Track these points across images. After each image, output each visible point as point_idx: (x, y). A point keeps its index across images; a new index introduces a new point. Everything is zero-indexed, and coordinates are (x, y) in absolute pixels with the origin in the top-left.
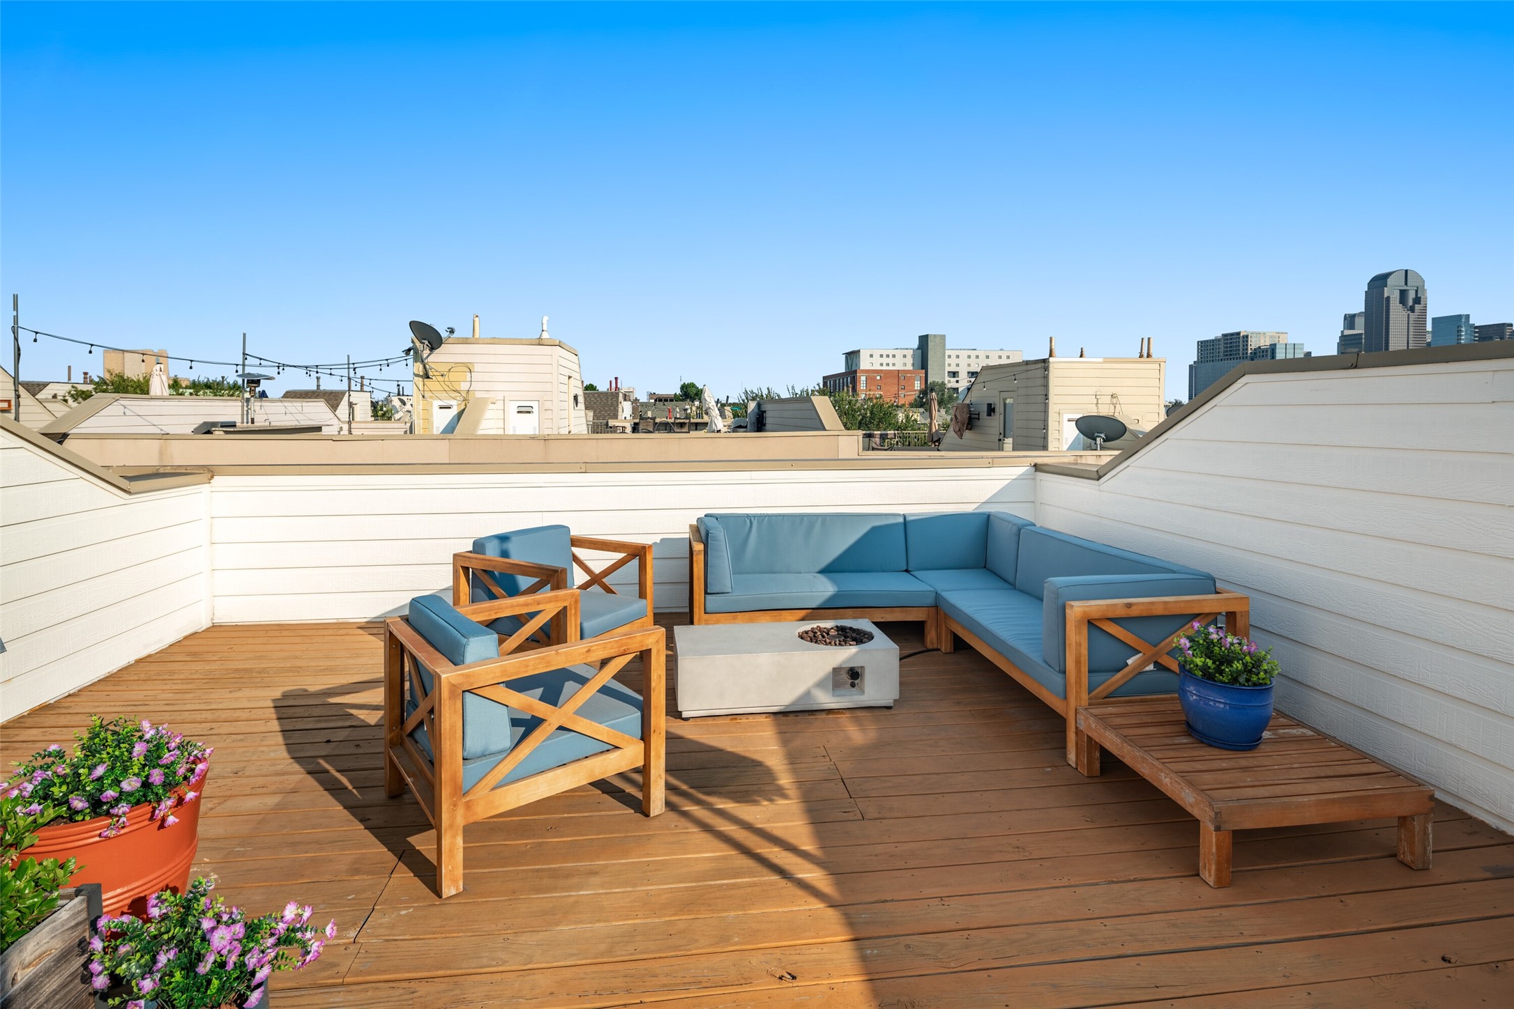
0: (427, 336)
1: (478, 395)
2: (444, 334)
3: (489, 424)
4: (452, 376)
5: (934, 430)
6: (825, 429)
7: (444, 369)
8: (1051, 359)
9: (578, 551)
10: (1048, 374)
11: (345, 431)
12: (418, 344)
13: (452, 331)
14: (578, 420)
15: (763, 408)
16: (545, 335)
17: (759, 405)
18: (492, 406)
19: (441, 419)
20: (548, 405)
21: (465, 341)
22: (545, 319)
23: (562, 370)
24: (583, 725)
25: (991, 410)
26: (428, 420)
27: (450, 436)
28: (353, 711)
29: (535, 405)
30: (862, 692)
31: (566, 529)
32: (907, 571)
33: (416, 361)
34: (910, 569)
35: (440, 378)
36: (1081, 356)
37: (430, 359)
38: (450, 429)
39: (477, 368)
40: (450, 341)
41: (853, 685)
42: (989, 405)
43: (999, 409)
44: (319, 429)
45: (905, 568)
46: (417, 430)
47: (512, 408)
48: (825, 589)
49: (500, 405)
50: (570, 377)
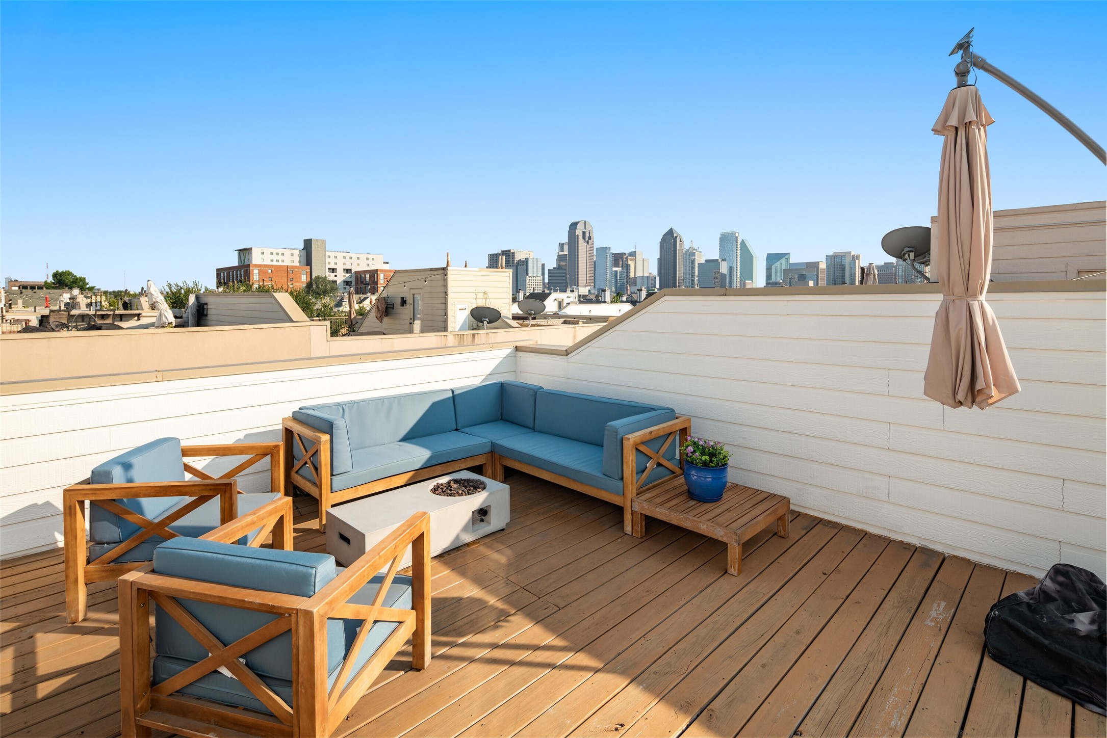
5: (353, 317)
6: (292, 321)
10: (447, 278)
15: (204, 300)
17: (197, 298)
24: (386, 614)
25: (404, 302)
30: (489, 523)
31: (177, 440)
32: (456, 430)
34: (458, 428)
36: (466, 266)
41: (482, 520)
42: (402, 298)
43: (409, 301)
45: (455, 428)
48: (419, 455)
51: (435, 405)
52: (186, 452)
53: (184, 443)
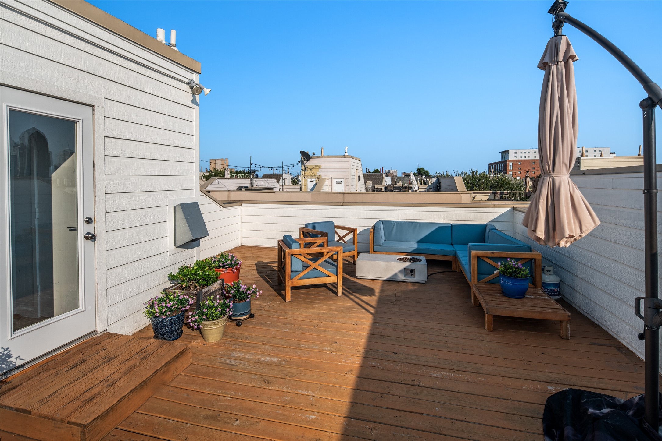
0: (306, 156)
1: (323, 177)
2: (311, 155)
3: (326, 188)
4: (314, 170)
6: (458, 191)
7: (311, 168)
8: (582, 158)
9: (336, 229)
10: (580, 165)
11: (281, 190)
12: (303, 159)
13: (314, 154)
14: (360, 187)
15: (440, 181)
16: (347, 154)
17: (438, 180)
18: (327, 181)
19: (310, 186)
20: (347, 180)
21: (318, 157)
22: (347, 148)
23: (353, 167)
24: (321, 269)
26: (306, 186)
27: (312, 192)
28: (273, 267)
29: (342, 180)
30: (414, 277)
31: (333, 223)
32: (452, 244)
33: (302, 165)
35: (310, 171)
36: (601, 155)
37: (306, 164)
38: (312, 189)
39: (322, 167)
40: (313, 157)
41: (412, 275)
44: (272, 189)
46: (302, 190)
47: (335, 181)
48: (414, 247)
49: (330, 180)
50: (356, 170)
51: (439, 228)
52: (336, 227)
53: (337, 225)
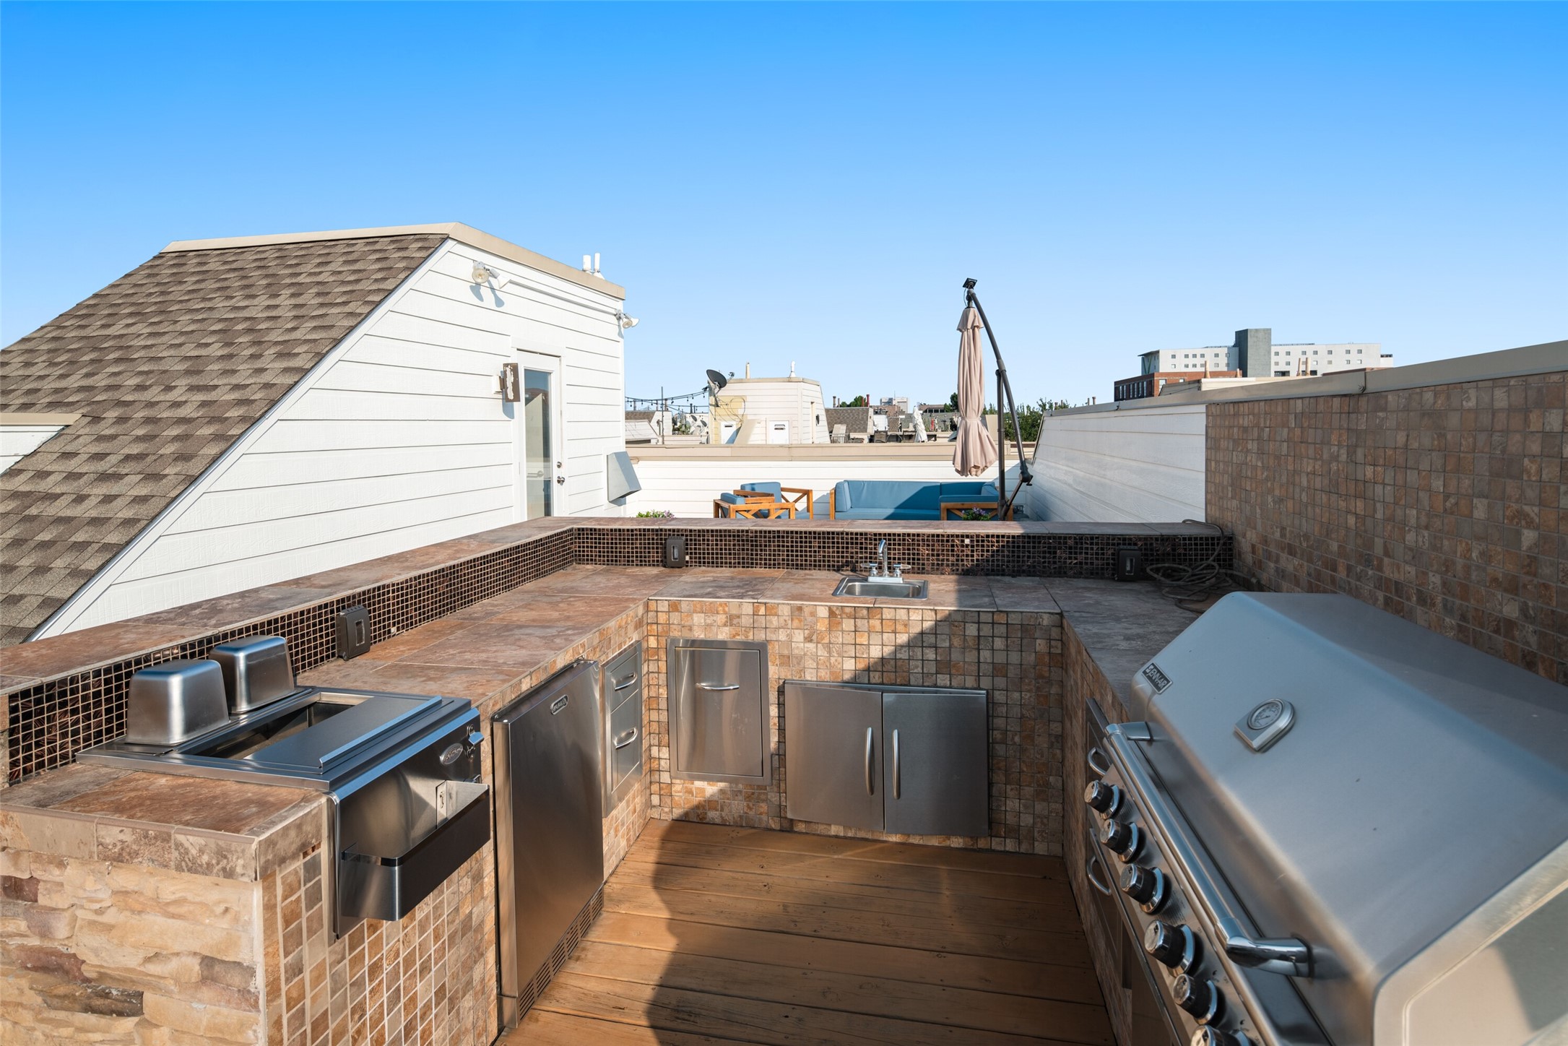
0: (718, 379)
1: (750, 417)
2: (727, 377)
3: (756, 437)
4: (733, 405)
7: (727, 400)
8: (1203, 380)
9: (783, 493)
11: (660, 443)
12: (712, 384)
13: (733, 375)
14: (820, 434)
16: (793, 375)
18: (758, 425)
19: (726, 434)
20: (796, 423)
21: (741, 381)
23: (805, 399)
26: (718, 435)
27: (732, 445)
29: (786, 424)
31: (779, 484)
33: (710, 395)
35: (725, 407)
37: (719, 394)
38: (732, 440)
39: (748, 399)
40: (732, 381)
44: (649, 441)
46: (711, 441)
47: (771, 426)
49: (763, 424)
50: (812, 403)
51: (925, 488)
52: (783, 490)
53: (782, 486)
